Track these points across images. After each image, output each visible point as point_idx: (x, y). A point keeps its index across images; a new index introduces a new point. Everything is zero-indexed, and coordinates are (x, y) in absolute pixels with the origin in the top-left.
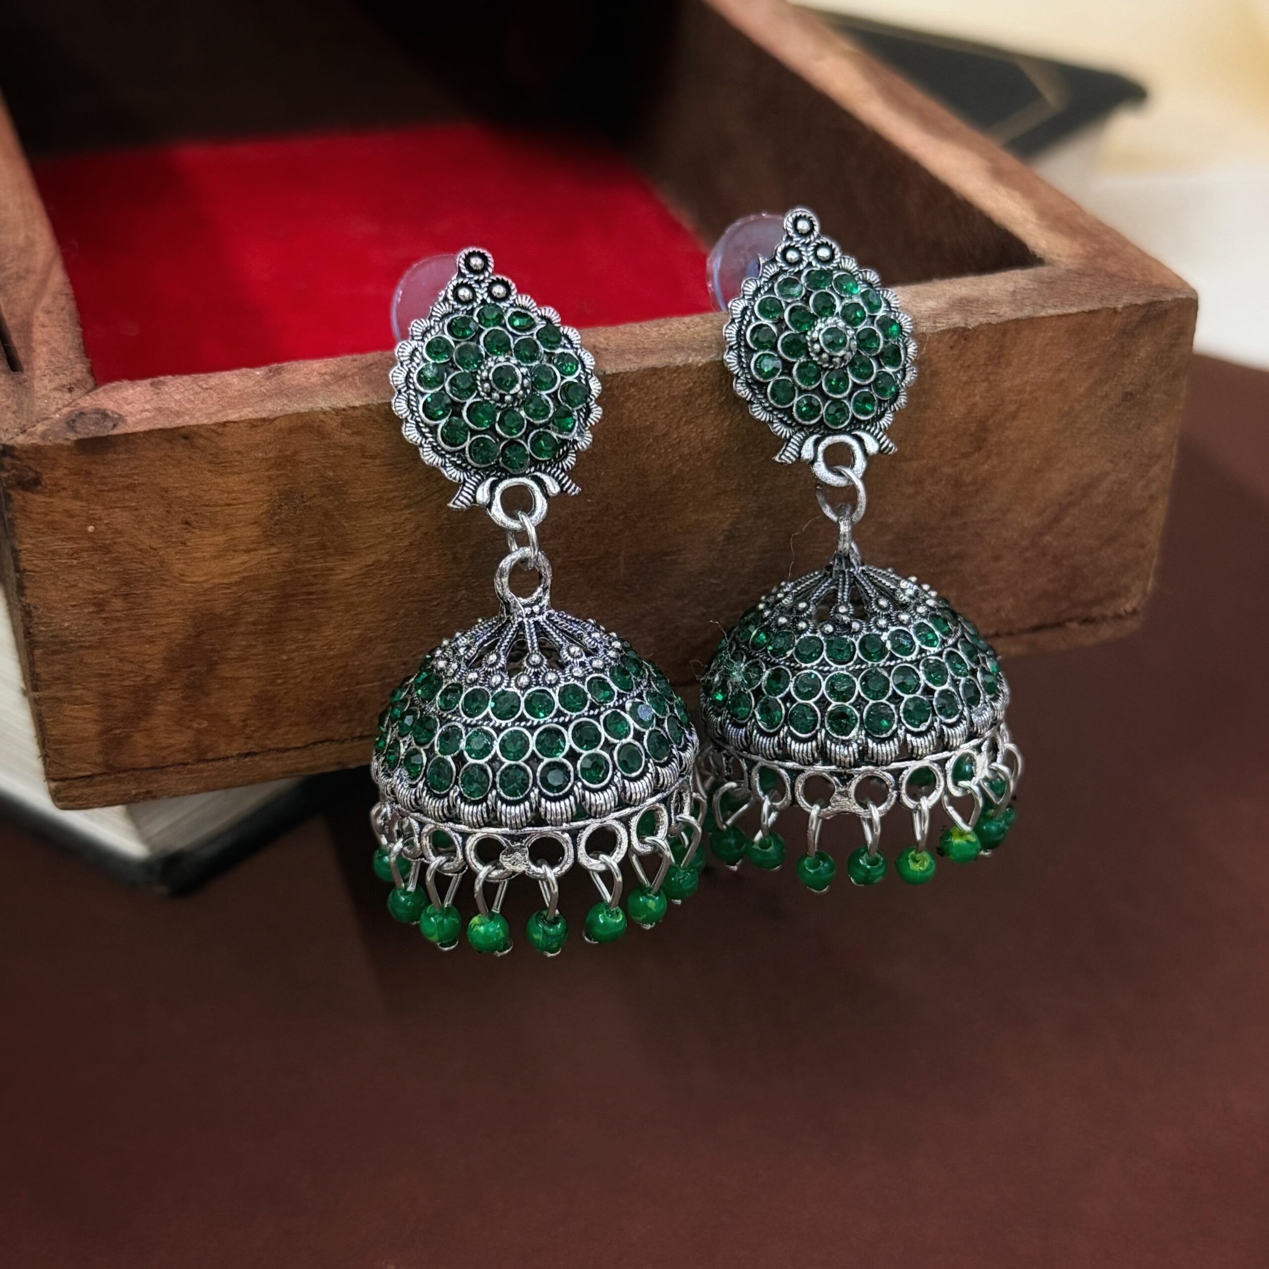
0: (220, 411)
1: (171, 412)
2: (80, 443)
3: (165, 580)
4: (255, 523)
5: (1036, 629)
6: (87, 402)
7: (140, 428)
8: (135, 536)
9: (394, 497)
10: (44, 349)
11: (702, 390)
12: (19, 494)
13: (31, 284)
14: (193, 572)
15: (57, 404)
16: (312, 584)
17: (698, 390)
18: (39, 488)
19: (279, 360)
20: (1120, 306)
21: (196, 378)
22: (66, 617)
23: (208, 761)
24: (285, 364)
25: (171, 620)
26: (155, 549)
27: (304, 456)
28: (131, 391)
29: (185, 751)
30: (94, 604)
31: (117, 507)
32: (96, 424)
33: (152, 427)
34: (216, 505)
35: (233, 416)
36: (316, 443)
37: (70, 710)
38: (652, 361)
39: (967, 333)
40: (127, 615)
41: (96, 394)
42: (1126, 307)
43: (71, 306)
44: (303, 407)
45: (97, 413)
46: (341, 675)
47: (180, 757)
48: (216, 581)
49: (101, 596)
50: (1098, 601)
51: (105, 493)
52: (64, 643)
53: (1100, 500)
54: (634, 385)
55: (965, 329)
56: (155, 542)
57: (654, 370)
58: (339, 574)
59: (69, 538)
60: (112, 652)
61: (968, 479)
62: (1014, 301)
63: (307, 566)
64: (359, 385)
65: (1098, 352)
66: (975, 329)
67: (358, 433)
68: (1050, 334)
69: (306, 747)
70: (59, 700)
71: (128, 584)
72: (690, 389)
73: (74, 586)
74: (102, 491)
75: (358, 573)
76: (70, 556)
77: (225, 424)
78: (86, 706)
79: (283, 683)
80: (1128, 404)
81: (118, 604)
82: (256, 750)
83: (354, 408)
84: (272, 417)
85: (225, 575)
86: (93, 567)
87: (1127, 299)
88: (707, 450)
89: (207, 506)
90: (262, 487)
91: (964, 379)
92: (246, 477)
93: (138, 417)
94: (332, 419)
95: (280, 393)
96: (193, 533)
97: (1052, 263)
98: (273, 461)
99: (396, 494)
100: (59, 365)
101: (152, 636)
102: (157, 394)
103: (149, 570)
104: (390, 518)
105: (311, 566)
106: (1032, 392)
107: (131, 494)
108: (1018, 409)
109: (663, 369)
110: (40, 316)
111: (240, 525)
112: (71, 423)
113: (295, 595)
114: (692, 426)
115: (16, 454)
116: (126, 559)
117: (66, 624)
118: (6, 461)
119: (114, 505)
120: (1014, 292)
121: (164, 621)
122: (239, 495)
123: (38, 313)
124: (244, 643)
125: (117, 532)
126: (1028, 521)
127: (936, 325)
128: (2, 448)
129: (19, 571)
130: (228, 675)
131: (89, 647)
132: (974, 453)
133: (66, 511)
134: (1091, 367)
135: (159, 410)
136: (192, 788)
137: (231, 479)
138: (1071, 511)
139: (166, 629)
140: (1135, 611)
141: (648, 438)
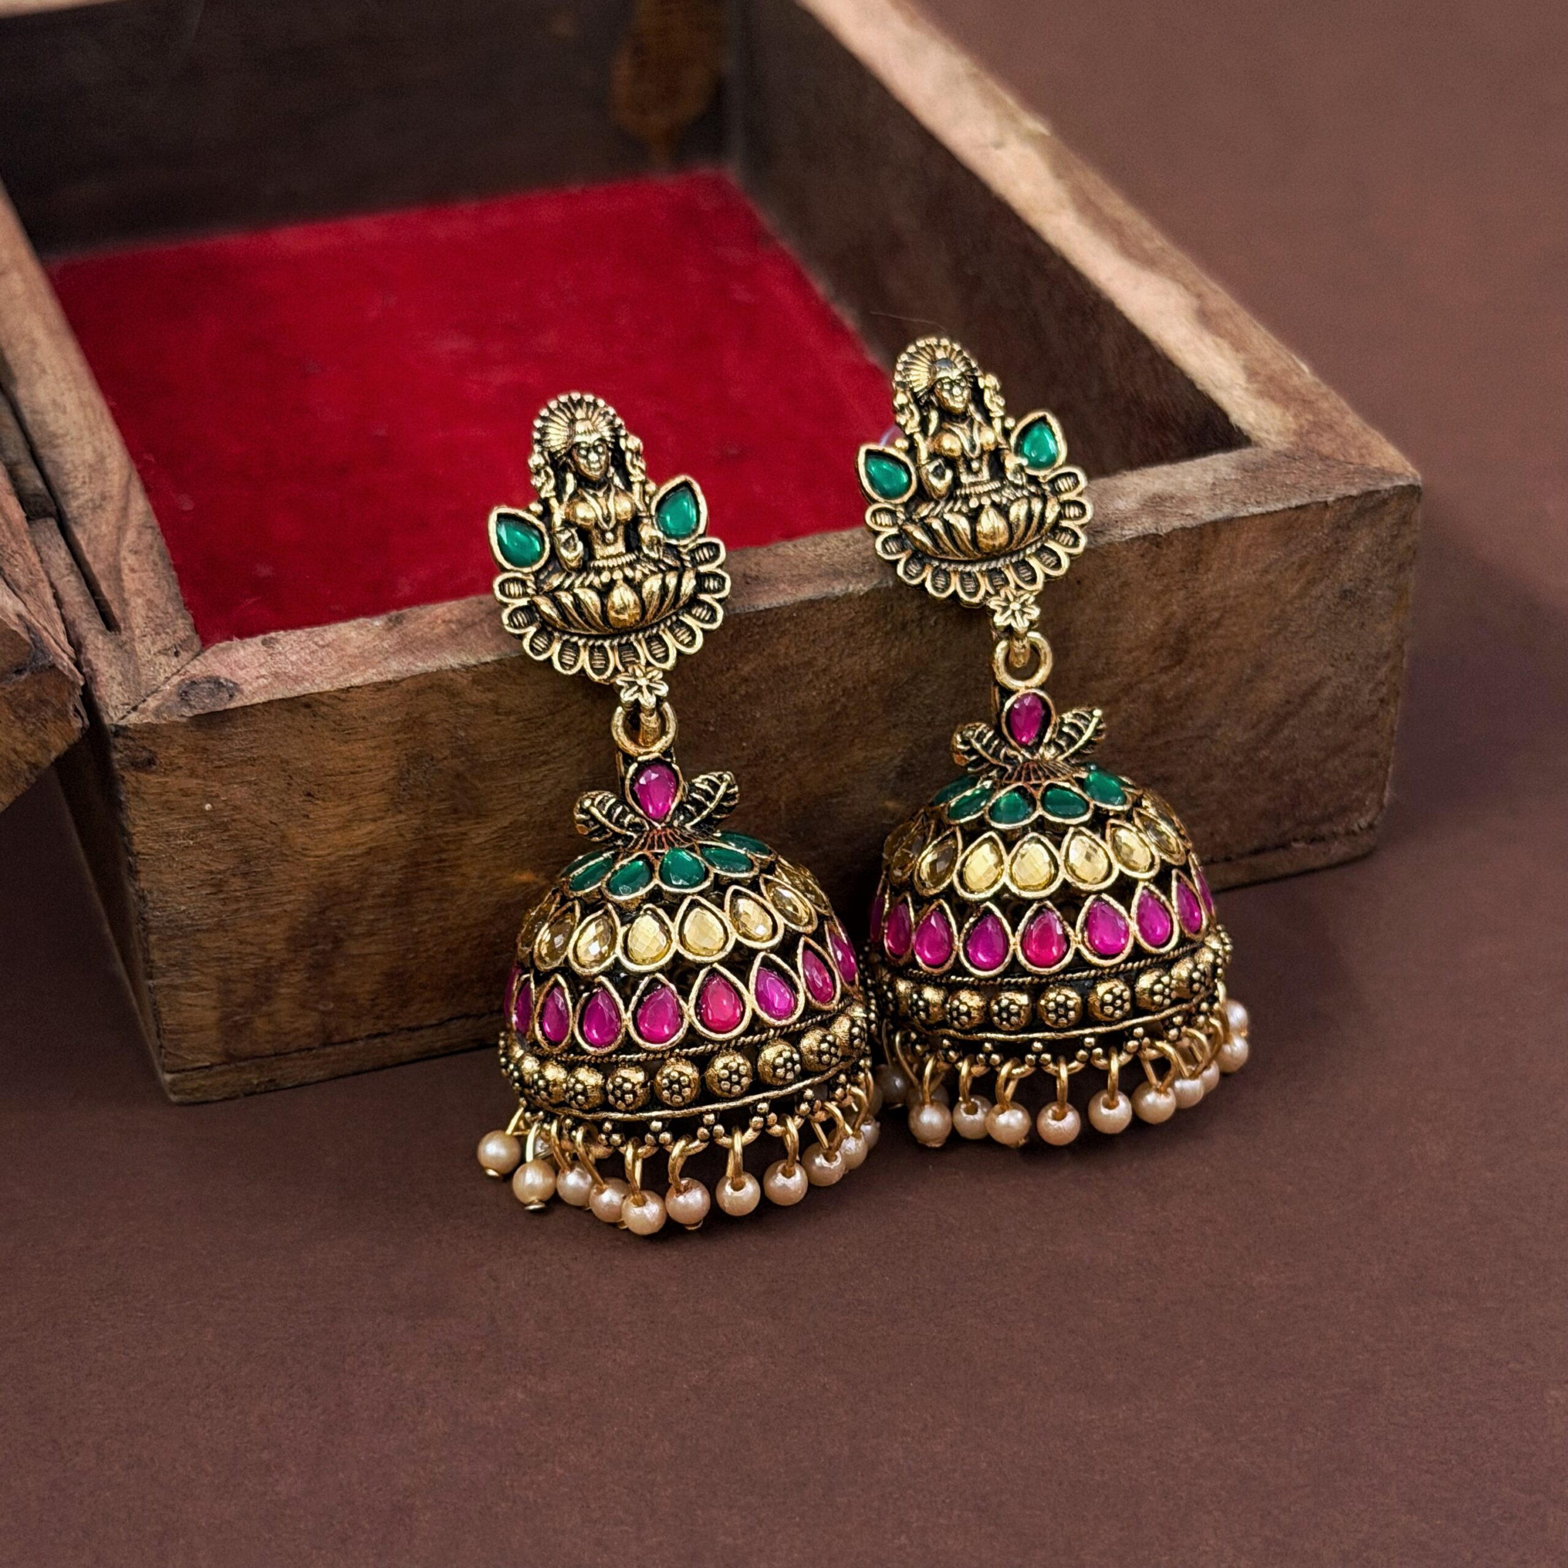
0: (340, 674)
1: (289, 677)
2: (196, 719)
3: (287, 855)
4: (382, 790)
5: (1257, 852)
6: (197, 669)
7: (257, 700)
8: (254, 811)
9: (531, 754)
10: (140, 601)
11: (865, 620)
12: (133, 775)
13: (110, 514)
14: (316, 846)
15: (165, 671)
16: (443, 851)
17: (861, 620)
18: (154, 767)
19: (398, 605)
20: (1331, 499)
21: (310, 633)
22: (182, 900)
23: (333, 1044)
24: (406, 611)
25: (292, 897)
26: (275, 824)
27: (433, 717)
28: (242, 653)
29: (309, 1035)
30: (212, 885)
31: (235, 783)
32: (211, 694)
33: (271, 698)
34: (341, 774)
35: (357, 681)
36: (446, 702)
37: (186, 997)
38: (808, 592)
39: (1158, 539)
40: (246, 895)
41: (206, 658)
42: (1338, 500)
43: (161, 542)
44: (430, 665)
45: (208, 682)
46: (479, 945)
47: (305, 1042)
48: (341, 853)
49: (219, 876)
50: (1328, 818)
51: (223, 769)
52: (180, 928)
53: (1322, 708)
54: (789, 619)
55: (1156, 536)
56: (274, 817)
57: (811, 603)
58: (473, 838)
59: (186, 818)
60: (231, 935)
61: (1170, 694)
62: (1213, 496)
63: (438, 832)
64: (489, 635)
65: (1309, 549)
66: (1168, 535)
67: (489, 690)
68: (1251, 534)
69: (440, 1024)
70: (176, 987)
71: (247, 862)
72: (852, 620)
73: (190, 867)
74: (220, 767)
75: (494, 836)
76: (186, 836)
77: (348, 690)
78: (204, 993)
79: (415, 958)
80: (1347, 602)
81: (237, 883)
82: (386, 1030)
83: (487, 663)
84: (397, 679)
85: (352, 847)
86: (211, 846)
87: (1341, 490)
88: (873, 682)
89: (331, 775)
90: (388, 753)
91: (1159, 588)
92: (370, 743)
93: (255, 685)
94: (462, 677)
95: (404, 648)
96: (316, 805)
97: (1257, 445)
98: (400, 724)
99: (532, 750)
100: (158, 621)
101: (273, 915)
102: (271, 655)
103: (269, 846)
104: (528, 775)
105: (443, 831)
106: (1237, 596)
107: (250, 768)
108: (1222, 616)
109: (820, 601)
110: (130, 560)
111: (366, 793)
112: (184, 694)
113: (425, 863)
114: (855, 658)
115: (129, 734)
116: (245, 836)
117: (183, 908)
118: (119, 742)
119: (231, 780)
120: (1214, 484)
121: (285, 899)
122: (366, 762)
123: (124, 553)
124: (372, 917)
125: (235, 808)
126: (1241, 736)
127: (1124, 532)
128: (113, 729)
129: (132, 854)
130: (355, 952)
131: (207, 931)
132: (1174, 666)
133: (181, 790)
134: (1301, 567)
135: (276, 675)
136: (319, 1074)
137: (356, 746)
138: (1291, 722)
139: (289, 907)
140: (1371, 826)
141: (807, 674)
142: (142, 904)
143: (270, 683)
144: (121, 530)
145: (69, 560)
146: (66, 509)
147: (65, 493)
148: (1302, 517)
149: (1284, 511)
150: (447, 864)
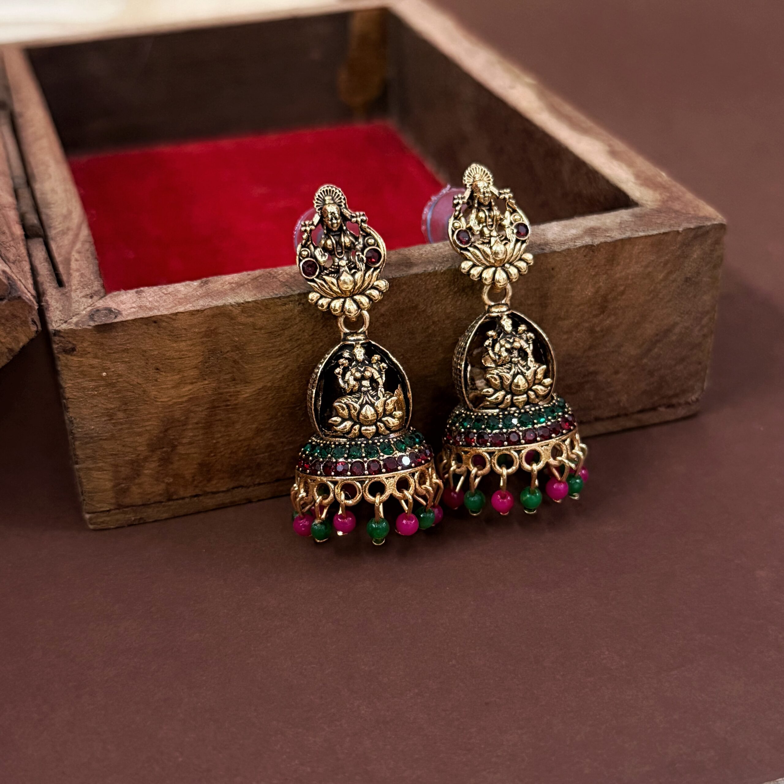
0: (174, 307)
1: (147, 308)
2: (97, 327)
3: (147, 401)
4: (196, 368)
5: (642, 411)
6: (100, 304)
7: (129, 318)
8: (129, 377)
9: (273, 351)
10: (78, 274)
11: (444, 285)
12: (64, 356)
13: (70, 236)
14: (162, 396)
15: (84, 305)
16: (228, 400)
17: (442, 285)
18: (75, 352)
19: (207, 276)
20: (681, 229)
21: (161, 288)
22: (93, 423)
23: (173, 500)
24: (210, 278)
25: (150, 423)
26: (140, 384)
27: (221, 331)
28: (125, 297)
29: (161, 495)
30: (107, 416)
31: (119, 362)
32: (106, 316)
33: (136, 317)
34: (175, 359)
35: (181, 309)
36: (228, 322)
37: (95, 474)
39: (593, 248)
40: (126, 421)
41: (106, 299)
42: (684, 230)
43: (93, 248)
44: (220, 303)
45: (106, 310)
46: (246, 450)
47: (158, 498)
48: (175, 401)
49: (111, 411)
50: (676, 395)
51: (112, 355)
52: (92, 438)
53: (674, 338)
54: (405, 284)
55: (592, 246)
56: (140, 380)
58: (243, 394)
59: (93, 380)
60: (118, 442)
61: (598, 329)
62: (621, 228)
63: (225, 390)
64: (251, 289)
65: (669, 255)
66: (598, 245)
67: (251, 316)
68: (641, 246)
69: (228, 491)
70: (90, 469)
71: (126, 404)
72: (437, 285)
73: (96, 406)
74: (110, 353)
75: (254, 393)
76: (93, 389)
77: (176, 314)
78: (105, 472)
79: (214, 456)
80: (688, 284)
81: (120, 415)
82: (200, 493)
83: (249, 302)
84: (202, 309)
85: (181, 397)
86: (106, 395)
87: (686, 225)
88: (448, 318)
89: (168, 359)
90: (198, 348)
91: (593, 273)
92: (189, 342)
93: (129, 311)
94: (236, 309)
95: (207, 295)
96: (161, 374)
97: (642, 206)
98: (204, 333)
99: (274, 349)
100: (85, 283)
101: (140, 432)
102: (139, 298)
103: (137, 396)
104: (271, 362)
105: (228, 390)
106: (632, 279)
107: (126, 354)
108: (625, 289)
109: (421, 274)
110: (75, 255)
111: (187, 369)
112: (91, 316)
113: (219, 407)
114: (439, 305)
115: (62, 334)
116: (125, 390)
117: (93, 427)
118: (56, 339)
119: (116, 361)
120: (621, 223)
121: (147, 424)
122: (186, 353)
123: (74, 253)
124: (191, 434)
125: (120, 376)
126: (633, 351)
127: (576, 244)
128: (53, 332)
129: (65, 399)
130: (183, 452)
131: (105, 439)
132: (600, 314)
133: (90, 365)
134: (666, 264)
135: (140, 307)
136: (165, 516)
137: (181, 344)
138: (658, 345)
139: (148, 428)
140: (697, 400)
141: (414, 313)
142: (71, 425)
143: (137, 311)
144: (74, 243)
145: (46, 256)
146: (49, 234)
147: (50, 227)
148: (666, 238)
149: (657, 235)
150: (230, 407)
